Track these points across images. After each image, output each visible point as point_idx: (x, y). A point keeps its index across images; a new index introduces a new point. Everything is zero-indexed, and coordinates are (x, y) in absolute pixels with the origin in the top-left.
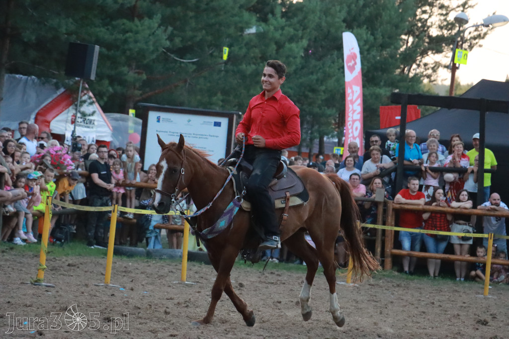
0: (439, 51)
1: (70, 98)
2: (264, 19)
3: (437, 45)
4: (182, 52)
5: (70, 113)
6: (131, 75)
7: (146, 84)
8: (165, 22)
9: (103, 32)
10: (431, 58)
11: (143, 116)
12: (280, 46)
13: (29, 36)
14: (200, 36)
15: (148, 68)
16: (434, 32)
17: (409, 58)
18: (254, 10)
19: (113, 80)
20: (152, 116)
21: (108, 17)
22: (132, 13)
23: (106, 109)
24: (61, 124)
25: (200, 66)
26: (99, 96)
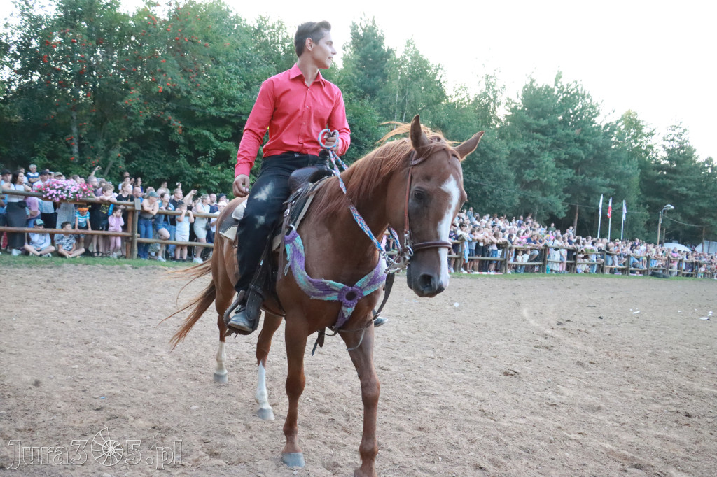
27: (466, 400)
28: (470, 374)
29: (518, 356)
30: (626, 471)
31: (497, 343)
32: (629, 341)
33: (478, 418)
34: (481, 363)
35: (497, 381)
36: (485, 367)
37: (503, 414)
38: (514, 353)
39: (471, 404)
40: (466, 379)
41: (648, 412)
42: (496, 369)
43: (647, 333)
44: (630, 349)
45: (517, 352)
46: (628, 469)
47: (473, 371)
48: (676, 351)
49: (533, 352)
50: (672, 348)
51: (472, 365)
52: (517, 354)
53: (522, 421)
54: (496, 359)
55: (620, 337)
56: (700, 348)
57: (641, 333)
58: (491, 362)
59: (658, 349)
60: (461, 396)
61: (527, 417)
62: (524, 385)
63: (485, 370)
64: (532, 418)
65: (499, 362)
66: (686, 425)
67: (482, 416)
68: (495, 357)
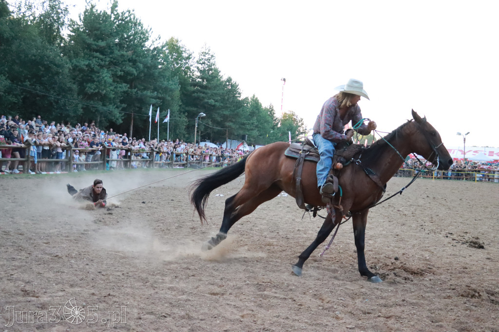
0: (302, 134)
1: (243, 143)
2: (274, 130)
3: (302, 133)
4: (260, 135)
5: (242, 146)
6: (252, 139)
7: (255, 141)
8: (258, 131)
9: (247, 133)
10: (301, 135)
11: (254, 146)
12: (276, 134)
13: (236, 134)
14: (263, 133)
15: (255, 138)
16: (301, 131)
17: (298, 135)
18: (272, 128)
19: (249, 140)
20: (256, 146)
21: (248, 130)
22: (252, 130)
23: (248, 145)
24: (241, 148)
25: (263, 138)
26: (247, 143)
27: (12, 284)
28: (20, 261)
29: (68, 240)
30: (140, 319)
31: (51, 231)
32: (162, 218)
33: (20, 298)
34: (32, 249)
35: (44, 263)
36: (36, 253)
37: (44, 290)
38: (64, 238)
39: (16, 287)
40: (15, 266)
41: (167, 271)
42: (46, 254)
43: (177, 211)
44: (162, 225)
45: (68, 237)
46: (142, 317)
47: (23, 258)
48: (197, 223)
49: (81, 236)
50: (194, 221)
51: (23, 253)
52: (67, 238)
53: (61, 294)
54: (47, 245)
55: (156, 216)
56: (213, 218)
57: (173, 212)
58: (42, 248)
59: (183, 222)
60: (6, 282)
61: (66, 290)
62: (68, 264)
63: (35, 256)
64: (71, 290)
65: (49, 247)
66: (193, 276)
67: (24, 296)
68: (47, 243)
